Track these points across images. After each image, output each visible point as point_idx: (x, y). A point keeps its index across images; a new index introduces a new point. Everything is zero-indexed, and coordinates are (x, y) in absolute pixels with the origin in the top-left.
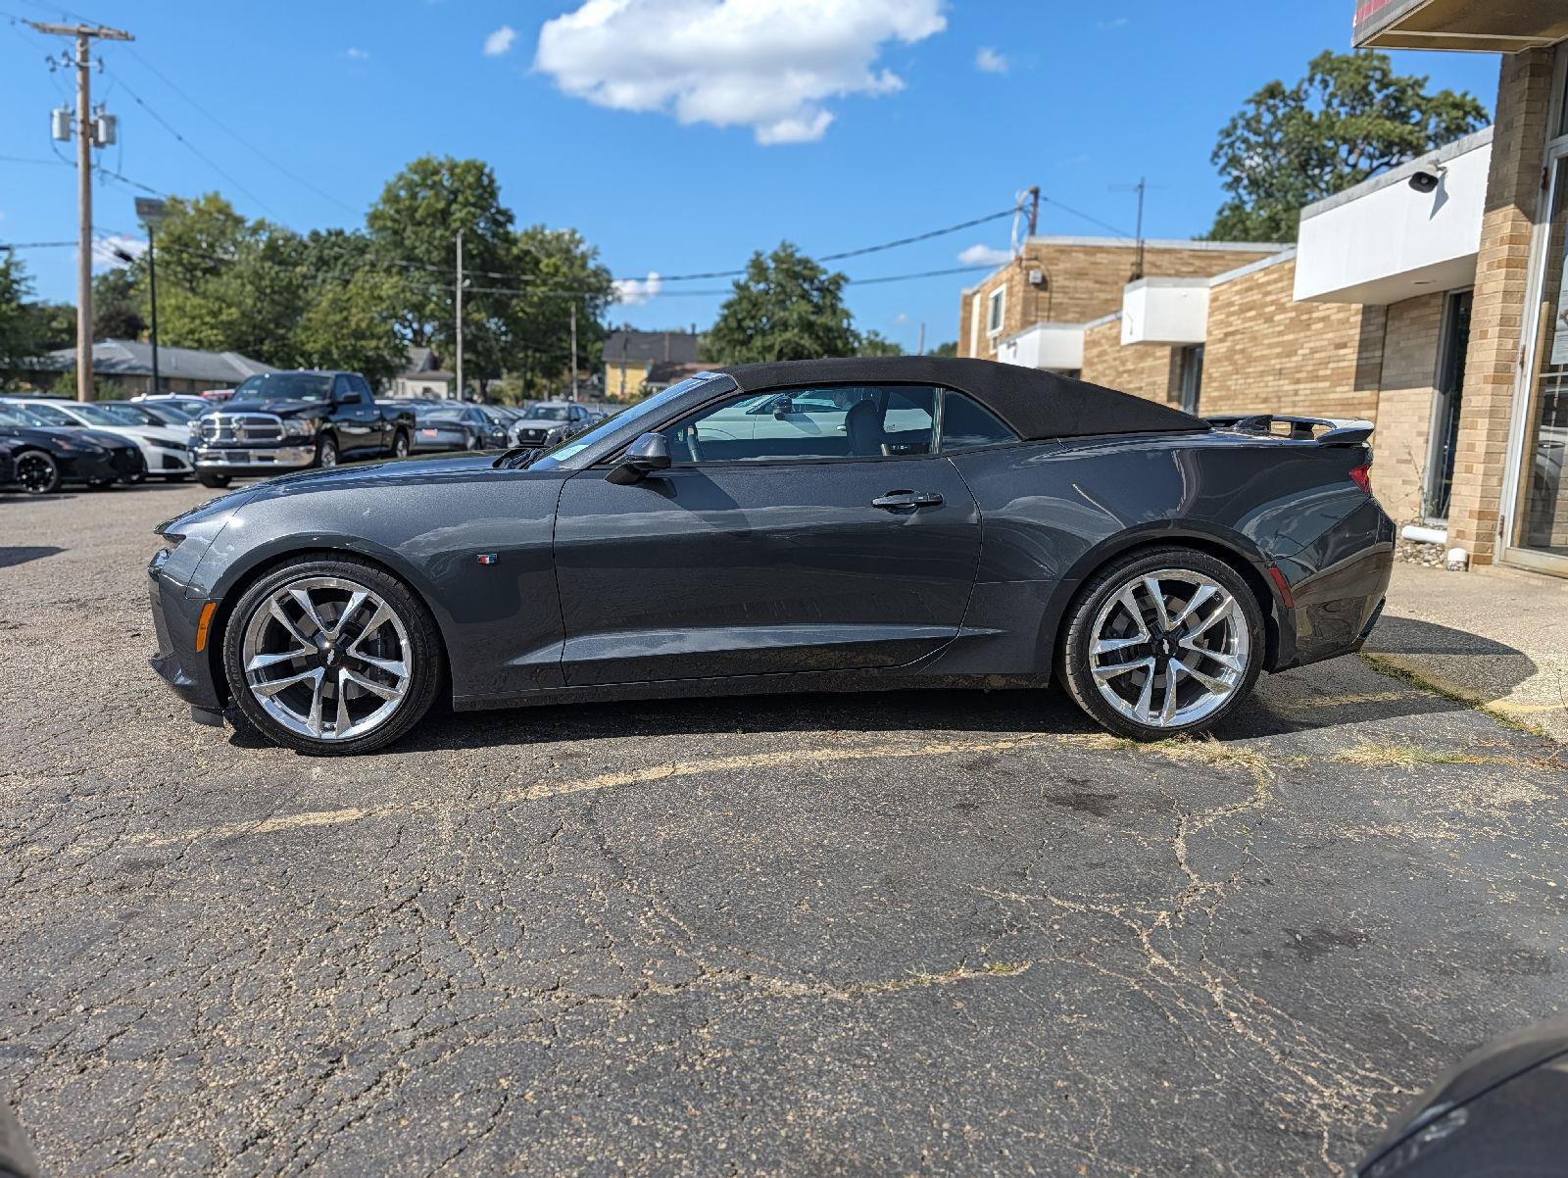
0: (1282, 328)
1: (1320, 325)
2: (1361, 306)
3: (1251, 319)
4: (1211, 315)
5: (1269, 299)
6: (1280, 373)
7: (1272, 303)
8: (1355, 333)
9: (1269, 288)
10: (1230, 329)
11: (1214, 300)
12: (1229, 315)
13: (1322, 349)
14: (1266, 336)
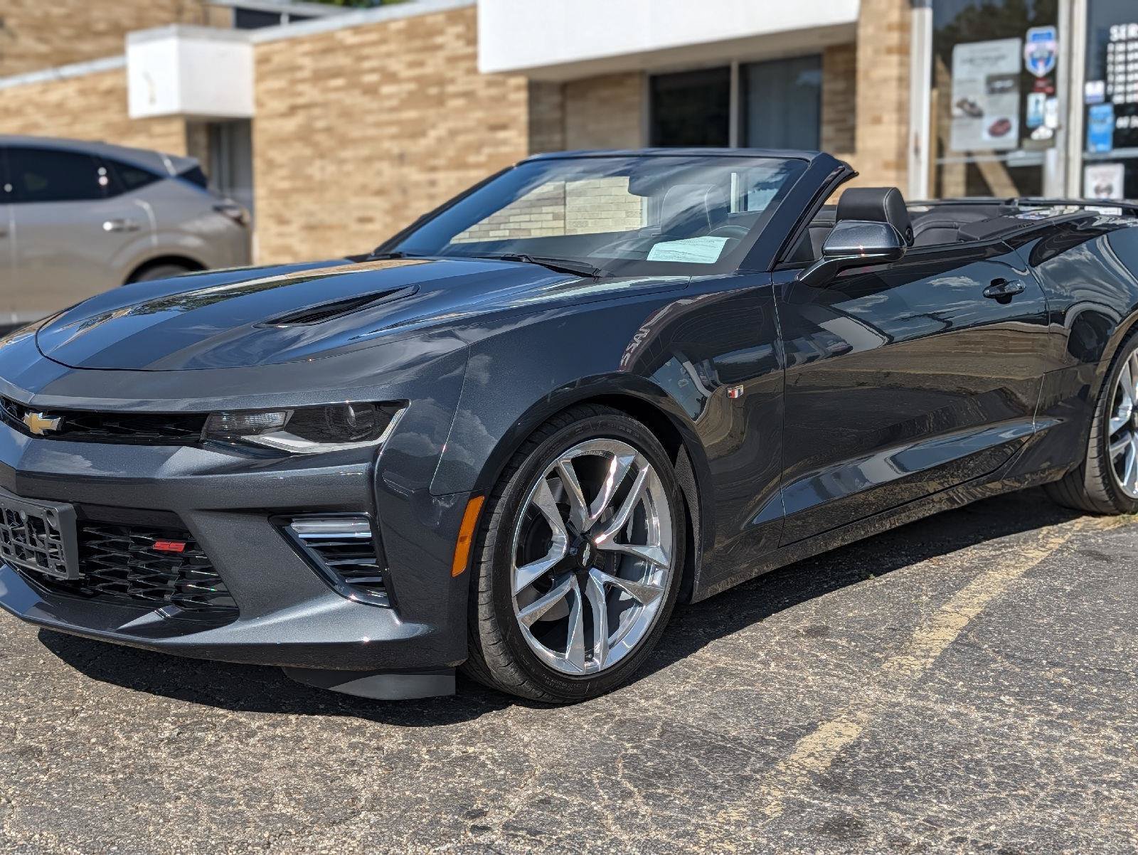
0: (394, 103)
1: (460, 102)
2: (522, 81)
3: (337, 89)
4: (260, 78)
5: (367, 65)
6: (401, 159)
7: (373, 71)
8: (521, 114)
9: (366, 51)
10: (300, 101)
11: (262, 60)
12: (294, 82)
13: (467, 131)
14: (369, 112)
